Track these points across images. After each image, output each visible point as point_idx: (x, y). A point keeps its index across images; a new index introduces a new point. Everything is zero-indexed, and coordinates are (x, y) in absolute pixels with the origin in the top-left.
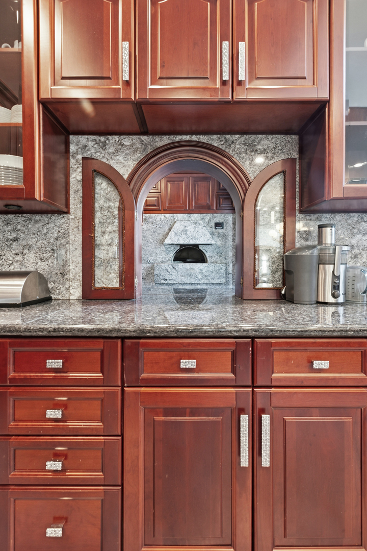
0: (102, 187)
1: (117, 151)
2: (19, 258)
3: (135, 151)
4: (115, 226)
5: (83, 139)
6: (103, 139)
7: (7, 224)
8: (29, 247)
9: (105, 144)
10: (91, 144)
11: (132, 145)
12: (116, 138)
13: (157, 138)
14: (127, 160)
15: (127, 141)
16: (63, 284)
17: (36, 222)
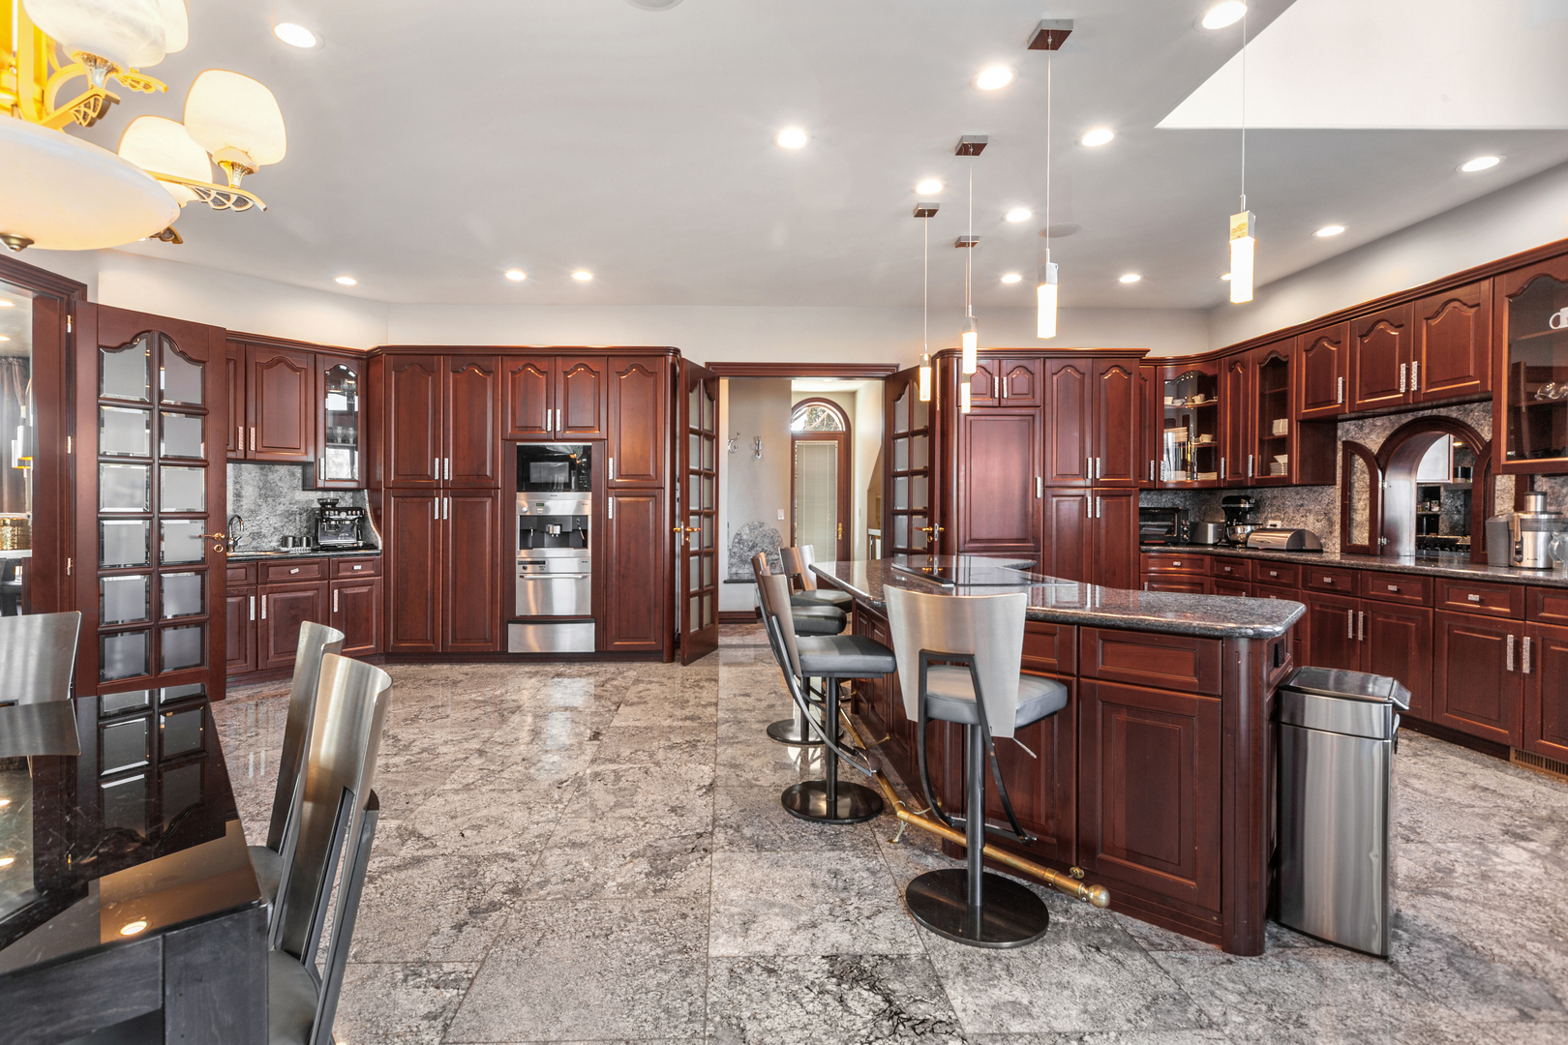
0: (1359, 463)
1: (1371, 431)
2: (1303, 519)
3: (1385, 430)
4: (1366, 496)
5: (1346, 425)
6: (1361, 422)
7: (1297, 494)
8: (1310, 511)
9: (1362, 426)
10: (1352, 427)
11: (1382, 425)
12: (1371, 420)
13: (1403, 416)
14: (1378, 438)
15: (1379, 422)
16: (1331, 540)
17: (1314, 492)
